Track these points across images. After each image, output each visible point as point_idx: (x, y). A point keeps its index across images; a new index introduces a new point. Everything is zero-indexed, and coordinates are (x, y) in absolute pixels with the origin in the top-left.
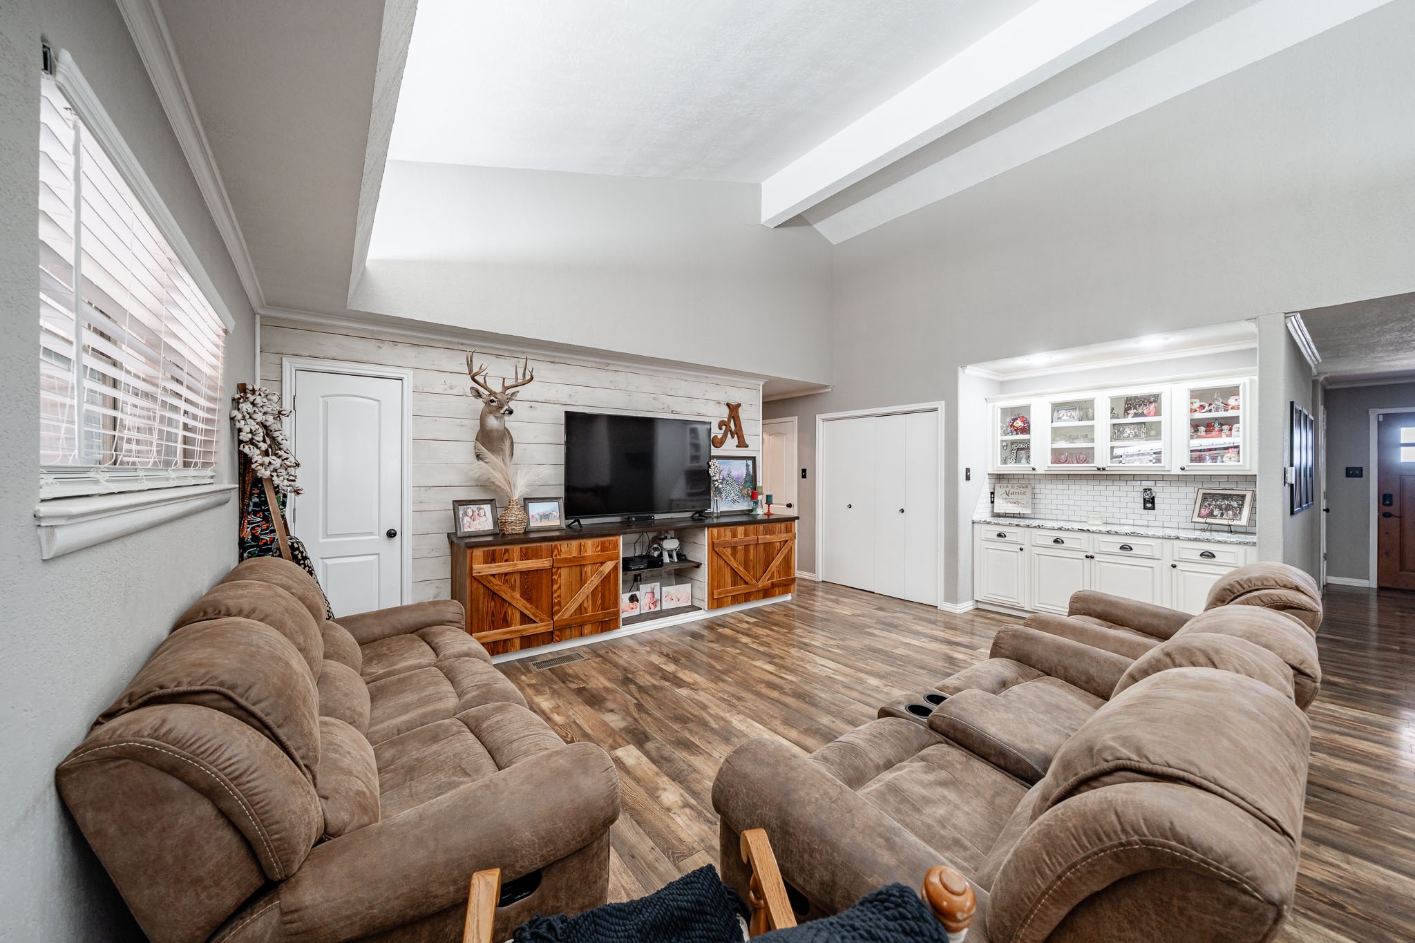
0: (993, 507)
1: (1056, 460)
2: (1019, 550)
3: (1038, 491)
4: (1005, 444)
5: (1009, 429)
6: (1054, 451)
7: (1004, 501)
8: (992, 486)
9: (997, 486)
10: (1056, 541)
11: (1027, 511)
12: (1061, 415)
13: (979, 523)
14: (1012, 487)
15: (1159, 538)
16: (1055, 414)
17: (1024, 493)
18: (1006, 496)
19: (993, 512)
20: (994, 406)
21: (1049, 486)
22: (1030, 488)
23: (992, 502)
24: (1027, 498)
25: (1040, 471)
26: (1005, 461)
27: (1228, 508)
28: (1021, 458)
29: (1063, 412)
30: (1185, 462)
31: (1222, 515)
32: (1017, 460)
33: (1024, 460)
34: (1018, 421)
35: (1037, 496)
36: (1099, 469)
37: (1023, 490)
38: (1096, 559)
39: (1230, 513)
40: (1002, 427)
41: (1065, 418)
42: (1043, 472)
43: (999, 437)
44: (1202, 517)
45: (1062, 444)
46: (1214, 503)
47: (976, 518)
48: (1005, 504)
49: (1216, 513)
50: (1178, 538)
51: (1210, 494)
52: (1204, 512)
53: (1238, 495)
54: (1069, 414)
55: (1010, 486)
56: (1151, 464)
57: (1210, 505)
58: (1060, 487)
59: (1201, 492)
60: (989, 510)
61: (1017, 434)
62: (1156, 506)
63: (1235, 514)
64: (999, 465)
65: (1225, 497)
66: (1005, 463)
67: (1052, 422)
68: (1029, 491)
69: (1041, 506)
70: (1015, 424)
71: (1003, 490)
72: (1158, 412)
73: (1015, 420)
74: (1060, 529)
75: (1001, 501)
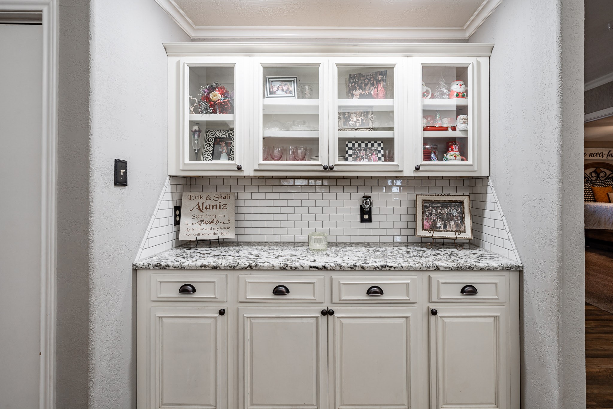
0: (178, 231)
1: (268, 155)
2: (217, 315)
3: (242, 203)
4: (196, 128)
5: (204, 104)
6: (266, 141)
7: (196, 221)
8: (177, 197)
9: (185, 196)
10: (277, 291)
11: (230, 235)
12: (275, 89)
13: (147, 268)
14: (208, 198)
15: (415, 270)
16: (268, 85)
17: (225, 207)
18: (197, 212)
19: (177, 238)
20: (178, 63)
21: (256, 196)
22: (232, 198)
23: (177, 223)
24: (227, 215)
25: (248, 171)
26: (196, 155)
27: (450, 217)
28: (221, 153)
29: (278, 84)
30: (419, 160)
31: (445, 226)
32: (215, 156)
33: (224, 156)
34: (216, 92)
35: (243, 210)
36: (325, 168)
37: (223, 202)
38: (336, 315)
39: (452, 223)
40: (192, 102)
41: (279, 92)
42: (252, 174)
43: (188, 116)
44: (426, 230)
45: (276, 132)
46: (434, 212)
47: (140, 260)
48: (197, 226)
49: (439, 224)
50: (437, 269)
51: (429, 201)
52: (427, 224)
53: (456, 202)
54: (285, 88)
55: (204, 195)
56: (380, 163)
57: (431, 214)
58: (270, 196)
59: (420, 199)
60: (172, 236)
61: (215, 112)
62: (374, 217)
63: (457, 225)
64: (187, 161)
65: (445, 204)
66: (197, 159)
67: (264, 96)
68: (230, 203)
69: (247, 224)
70: (211, 96)
71: (194, 203)
72: (390, 93)
73: (211, 90)
74: (283, 269)
75: (190, 221)
